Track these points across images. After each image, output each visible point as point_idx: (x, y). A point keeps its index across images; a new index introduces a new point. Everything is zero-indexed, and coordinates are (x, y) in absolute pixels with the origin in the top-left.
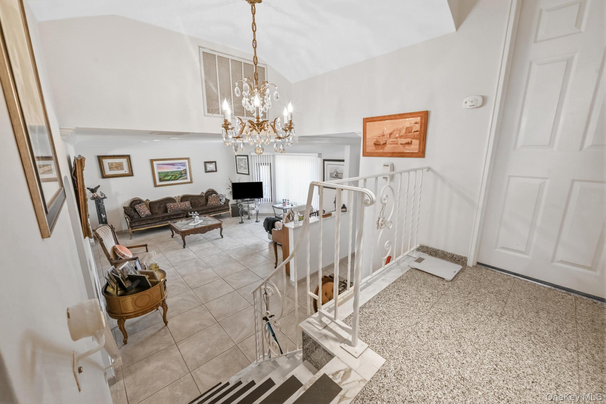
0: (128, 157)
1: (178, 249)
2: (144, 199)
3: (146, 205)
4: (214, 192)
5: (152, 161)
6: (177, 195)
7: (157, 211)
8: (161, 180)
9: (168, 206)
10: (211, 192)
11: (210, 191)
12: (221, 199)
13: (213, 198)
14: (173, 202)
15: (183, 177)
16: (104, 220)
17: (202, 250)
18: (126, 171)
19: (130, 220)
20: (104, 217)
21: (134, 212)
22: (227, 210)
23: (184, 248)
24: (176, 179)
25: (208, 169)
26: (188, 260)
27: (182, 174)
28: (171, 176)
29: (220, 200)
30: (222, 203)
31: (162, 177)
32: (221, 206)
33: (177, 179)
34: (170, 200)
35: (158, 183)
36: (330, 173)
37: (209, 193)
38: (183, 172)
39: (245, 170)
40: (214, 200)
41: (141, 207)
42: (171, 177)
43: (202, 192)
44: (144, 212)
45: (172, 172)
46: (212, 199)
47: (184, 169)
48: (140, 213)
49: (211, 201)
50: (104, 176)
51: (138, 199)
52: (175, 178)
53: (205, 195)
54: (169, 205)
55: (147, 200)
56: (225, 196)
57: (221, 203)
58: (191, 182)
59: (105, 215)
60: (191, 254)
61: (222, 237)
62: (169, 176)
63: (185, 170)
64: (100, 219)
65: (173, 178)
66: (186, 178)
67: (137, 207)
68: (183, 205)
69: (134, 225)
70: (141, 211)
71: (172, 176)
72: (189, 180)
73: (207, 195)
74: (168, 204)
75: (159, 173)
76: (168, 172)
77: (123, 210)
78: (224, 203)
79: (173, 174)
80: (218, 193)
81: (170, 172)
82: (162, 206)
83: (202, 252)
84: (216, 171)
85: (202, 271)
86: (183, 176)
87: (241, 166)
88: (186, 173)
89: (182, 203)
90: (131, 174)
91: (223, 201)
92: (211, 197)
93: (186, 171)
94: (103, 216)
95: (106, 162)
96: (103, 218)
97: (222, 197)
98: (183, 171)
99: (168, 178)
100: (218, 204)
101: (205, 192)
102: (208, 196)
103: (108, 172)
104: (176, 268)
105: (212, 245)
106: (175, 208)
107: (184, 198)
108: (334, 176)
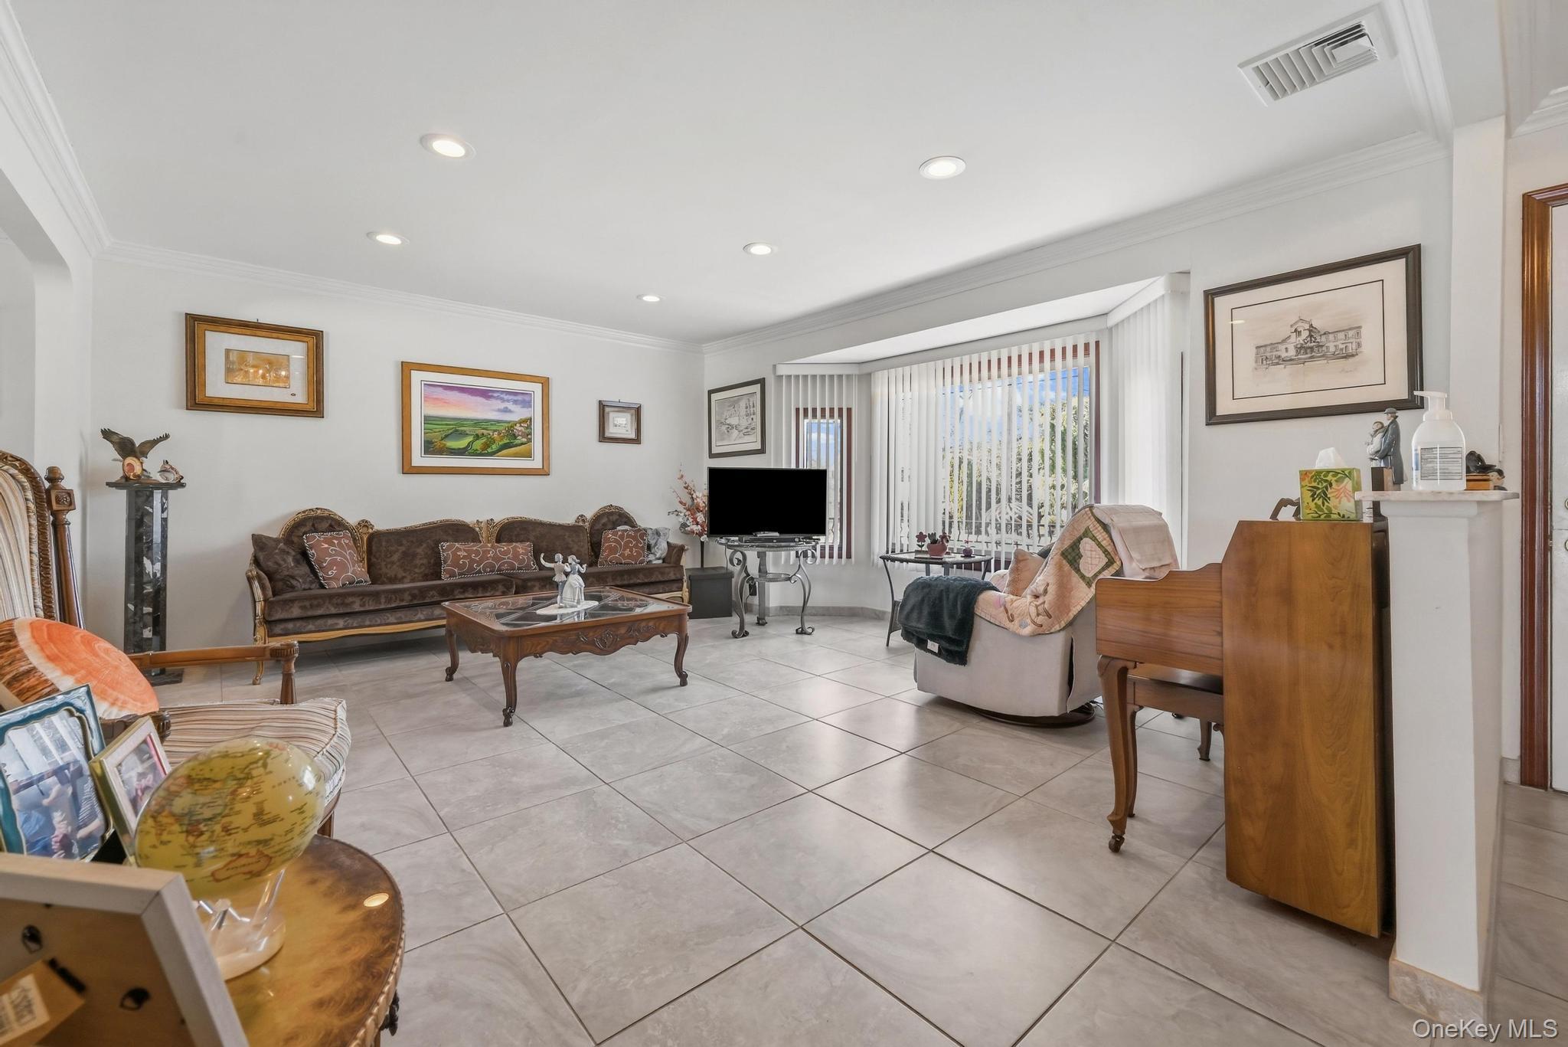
0: (314, 339)
1: (475, 730)
2: (352, 520)
3: (354, 540)
4: (624, 520)
5: (406, 369)
6: (484, 518)
7: (395, 570)
8: (430, 448)
9: (444, 551)
10: (615, 518)
11: (612, 514)
12: (652, 542)
13: (621, 537)
14: (466, 540)
15: (516, 445)
16: (149, 589)
17: (602, 735)
18: (297, 392)
19: (270, 593)
20: (155, 574)
21: (297, 562)
22: (675, 586)
23: (507, 723)
24: (489, 450)
25: (611, 431)
26: (537, 789)
27: (515, 437)
28: (470, 439)
29: (649, 547)
30: (655, 558)
31: (436, 437)
32: (651, 570)
33: (493, 454)
34: (459, 531)
35: (418, 459)
36: (1257, 347)
37: (604, 520)
38: (520, 429)
39: (747, 439)
40: (626, 546)
41: (333, 544)
42: (472, 442)
43: (582, 516)
44: (342, 567)
45: (477, 423)
46: (616, 541)
47: (523, 417)
48: (321, 568)
49: (613, 550)
50: (196, 400)
51: (326, 514)
52: (487, 446)
53: (592, 527)
54: (448, 548)
55: (365, 524)
56: (665, 535)
57: (651, 557)
58: (543, 472)
59: (158, 566)
60: (549, 751)
61: (684, 683)
62: (464, 434)
63: (528, 422)
64: (133, 579)
65: (478, 445)
66: (528, 455)
67: (318, 544)
68: (505, 553)
69: (279, 615)
70: (328, 559)
71: (477, 437)
72: (536, 463)
73: (598, 526)
74: (446, 545)
75: (428, 419)
76: (461, 421)
77: (250, 550)
78: (664, 560)
79: (481, 431)
80: (639, 523)
81: (472, 420)
82: (419, 550)
83: (603, 744)
84: (637, 440)
85: (638, 866)
86: (517, 442)
87: (730, 427)
88: (528, 435)
89: (504, 547)
90: (315, 408)
91: (661, 550)
92: (615, 534)
93: (529, 427)
94: (151, 568)
95: (217, 344)
96: (145, 579)
97: (656, 537)
98: (520, 423)
99: (462, 443)
100: (641, 563)
101: (589, 515)
102: (600, 532)
103: (216, 386)
104: (466, 836)
105: (642, 715)
106: (472, 561)
107: (511, 531)
108: (1292, 353)
